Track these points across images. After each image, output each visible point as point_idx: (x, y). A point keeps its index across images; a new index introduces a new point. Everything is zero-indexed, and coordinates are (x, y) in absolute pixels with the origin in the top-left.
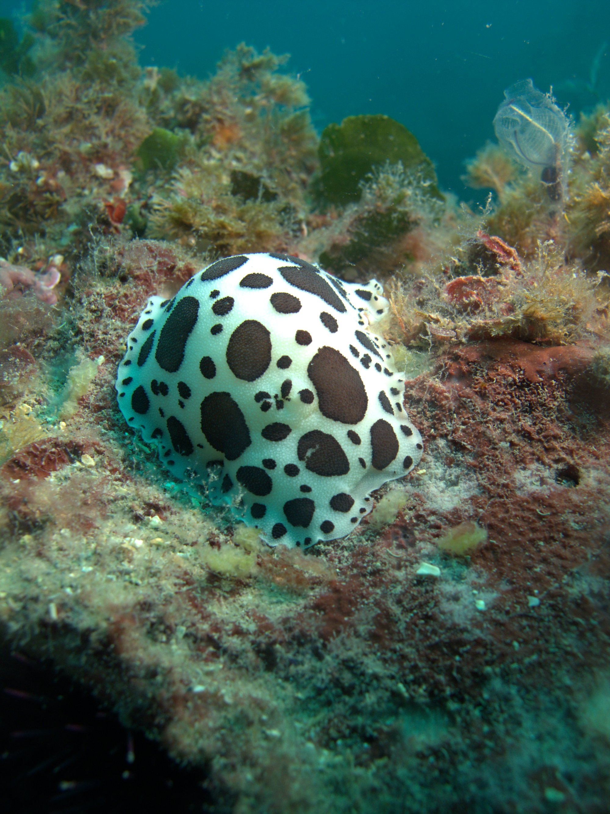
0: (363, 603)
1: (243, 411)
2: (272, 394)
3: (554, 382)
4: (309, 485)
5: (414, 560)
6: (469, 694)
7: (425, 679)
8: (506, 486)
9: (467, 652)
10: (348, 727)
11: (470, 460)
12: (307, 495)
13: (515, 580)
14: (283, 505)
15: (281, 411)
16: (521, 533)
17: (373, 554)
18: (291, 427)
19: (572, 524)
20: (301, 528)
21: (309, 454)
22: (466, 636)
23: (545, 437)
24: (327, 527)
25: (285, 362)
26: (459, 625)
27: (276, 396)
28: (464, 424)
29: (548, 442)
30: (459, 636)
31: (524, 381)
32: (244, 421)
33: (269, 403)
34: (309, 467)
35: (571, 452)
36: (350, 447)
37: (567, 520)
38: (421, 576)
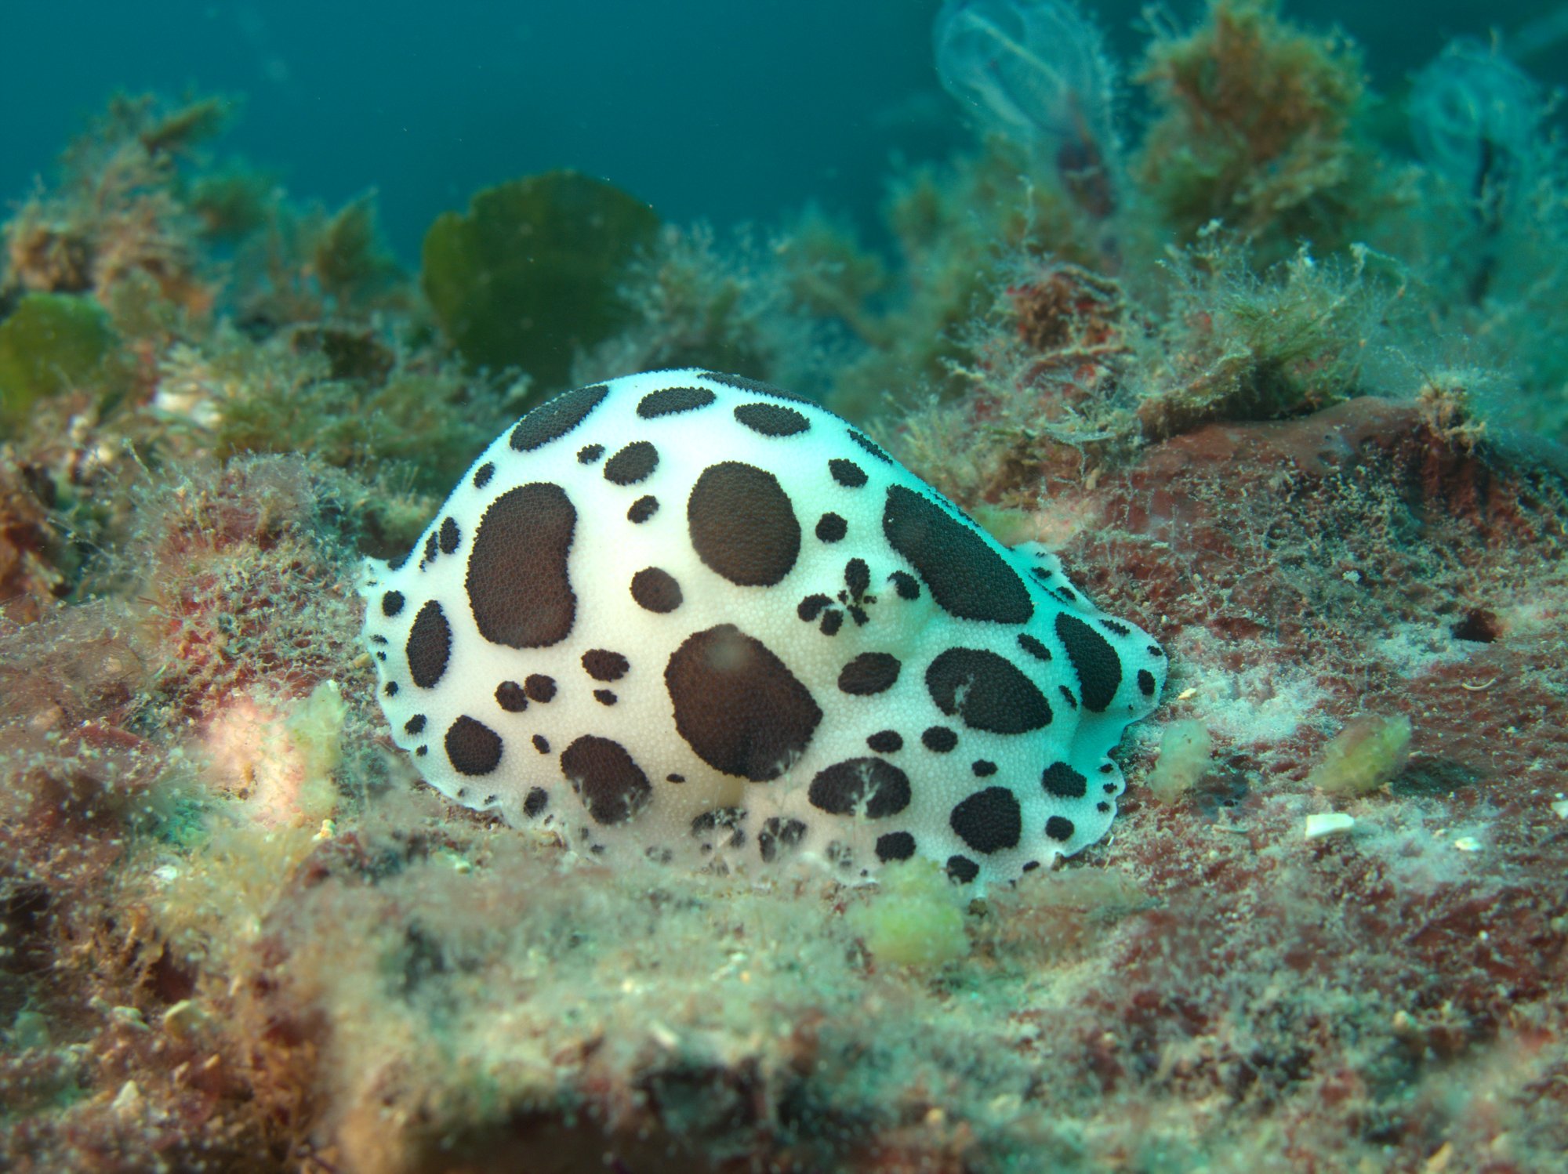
0: (1230, 920)
1: (776, 651)
2: (832, 593)
3: (1362, 469)
4: (989, 759)
5: (1283, 826)
6: (1546, 978)
7: (1442, 992)
8: (1374, 668)
9: (1498, 916)
10: (1338, 1124)
11: (1273, 644)
12: (993, 781)
13: (1503, 796)
14: (948, 819)
15: (868, 628)
16: (1460, 728)
17: (1190, 844)
18: (896, 656)
19: (1550, 686)
20: (1004, 853)
21: (960, 696)
22: (1476, 895)
23: (1395, 573)
24: (1059, 829)
25: (832, 529)
26: (1451, 884)
27: (842, 596)
28: (1225, 585)
29: (1404, 582)
30: (1463, 900)
31: (1303, 480)
32: (789, 673)
33: (836, 613)
34: (973, 723)
35: (1458, 589)
36: (1034, 666)
37: (1536, 682)
38: (1317, 839)
